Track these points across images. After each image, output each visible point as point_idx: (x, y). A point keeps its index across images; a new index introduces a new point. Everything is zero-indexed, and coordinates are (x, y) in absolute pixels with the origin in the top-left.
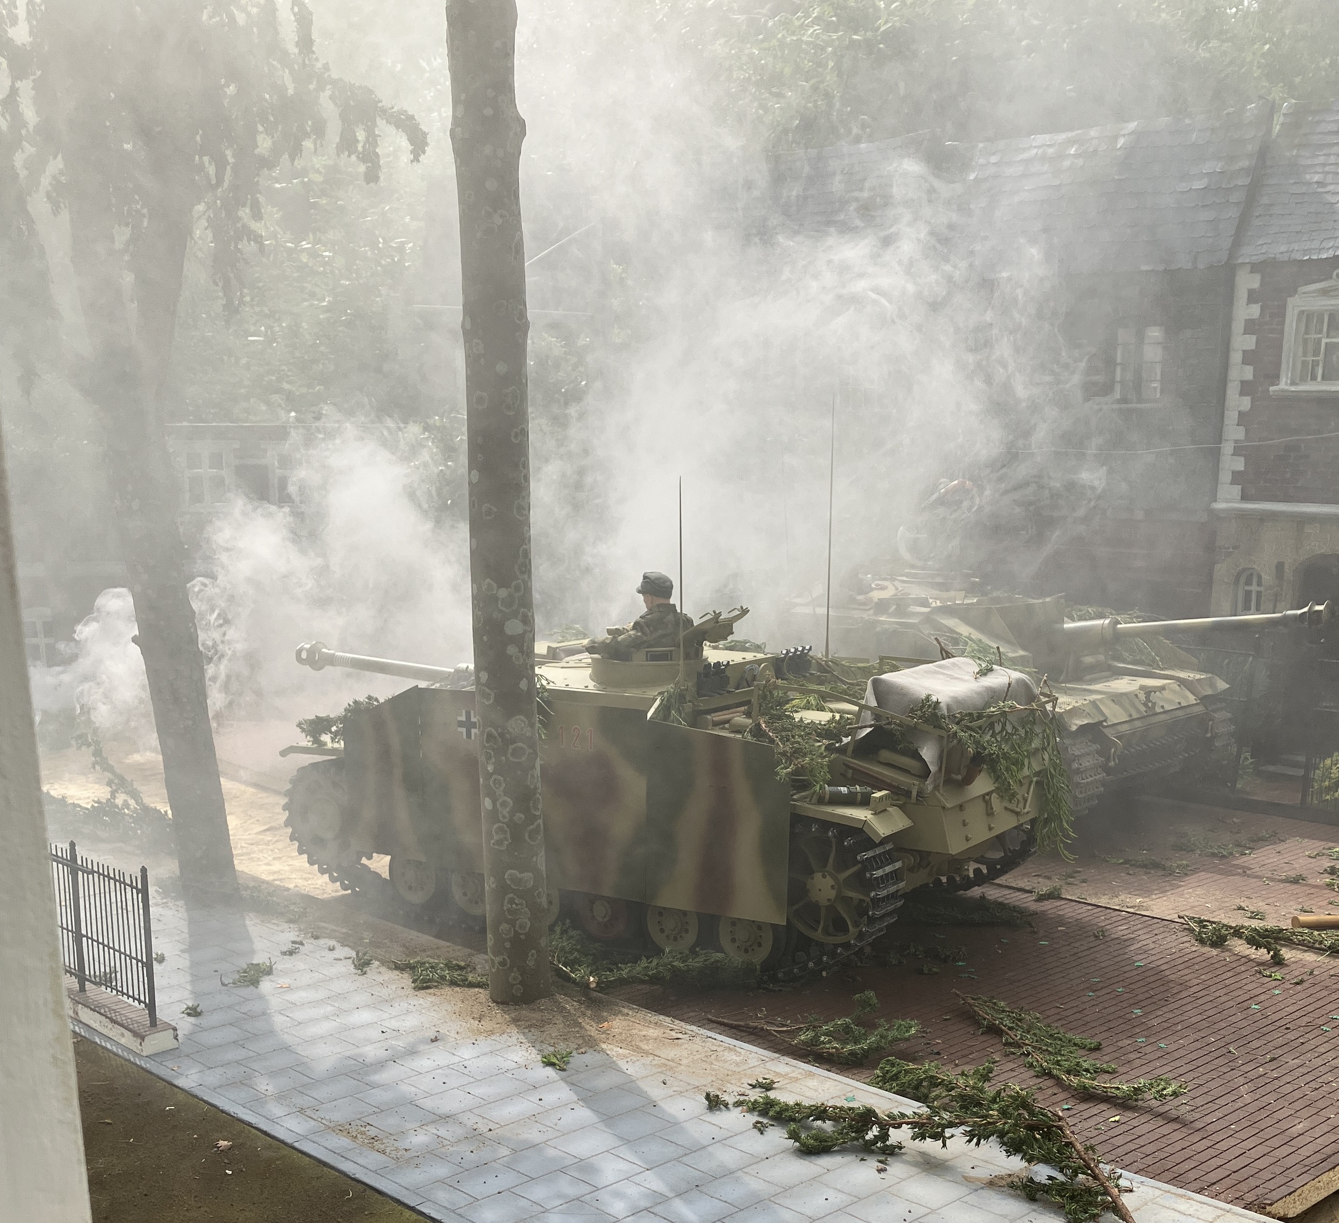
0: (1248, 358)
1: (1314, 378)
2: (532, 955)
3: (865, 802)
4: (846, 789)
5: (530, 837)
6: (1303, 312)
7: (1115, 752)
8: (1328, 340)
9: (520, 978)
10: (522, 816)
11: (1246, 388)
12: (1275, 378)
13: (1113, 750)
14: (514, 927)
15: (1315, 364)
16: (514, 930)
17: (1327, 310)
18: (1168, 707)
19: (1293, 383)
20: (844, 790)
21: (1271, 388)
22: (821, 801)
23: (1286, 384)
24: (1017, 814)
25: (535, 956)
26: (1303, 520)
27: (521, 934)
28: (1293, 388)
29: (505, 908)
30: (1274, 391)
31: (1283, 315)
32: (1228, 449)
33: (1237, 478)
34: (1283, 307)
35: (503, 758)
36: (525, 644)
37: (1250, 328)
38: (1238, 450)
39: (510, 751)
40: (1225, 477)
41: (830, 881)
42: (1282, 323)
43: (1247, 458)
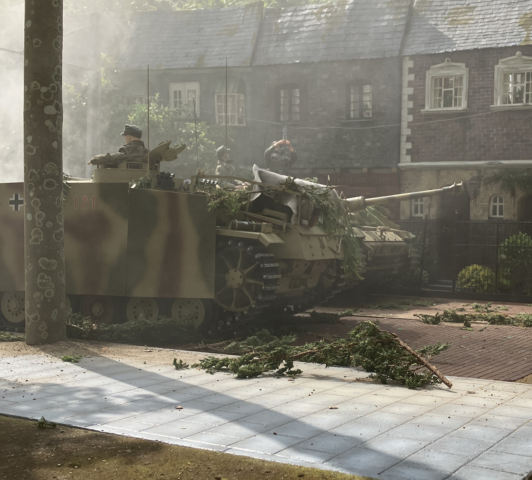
0: (411, 98)
1: (440, 106)
2: (55, 313)
5: (56, 238)
6: (433, 77)
8: (445, 90)
9: (46, 328)
10: (52, 224)
11: (411, 111)
12: (423, 106)
13: (369, 252)
14: (43, 293)
15: (440, 100)
16: (44, 296)
17: (444, 76)
18: (391, 240)
19: (431, 108)
20: (246, 223)
21: (422, 110)
22: (233, 228)
23: (428, 108)
24: (335, 252)
25: (57, 313)
27: (48, 298)
28: (431, 110)
29: (38, 282)
30: (422, 111)
31: (425, 78)
32: (404, 139)
33: (409, 152)
34: (425, 75)
35: (40, 187)
36: (57, 121)
37: (410, 84)
38: (408, 139)
39: (45, 183)
40: (403, 152)
41: (239, 273)
42: (425, 82)
43: (413, 143)
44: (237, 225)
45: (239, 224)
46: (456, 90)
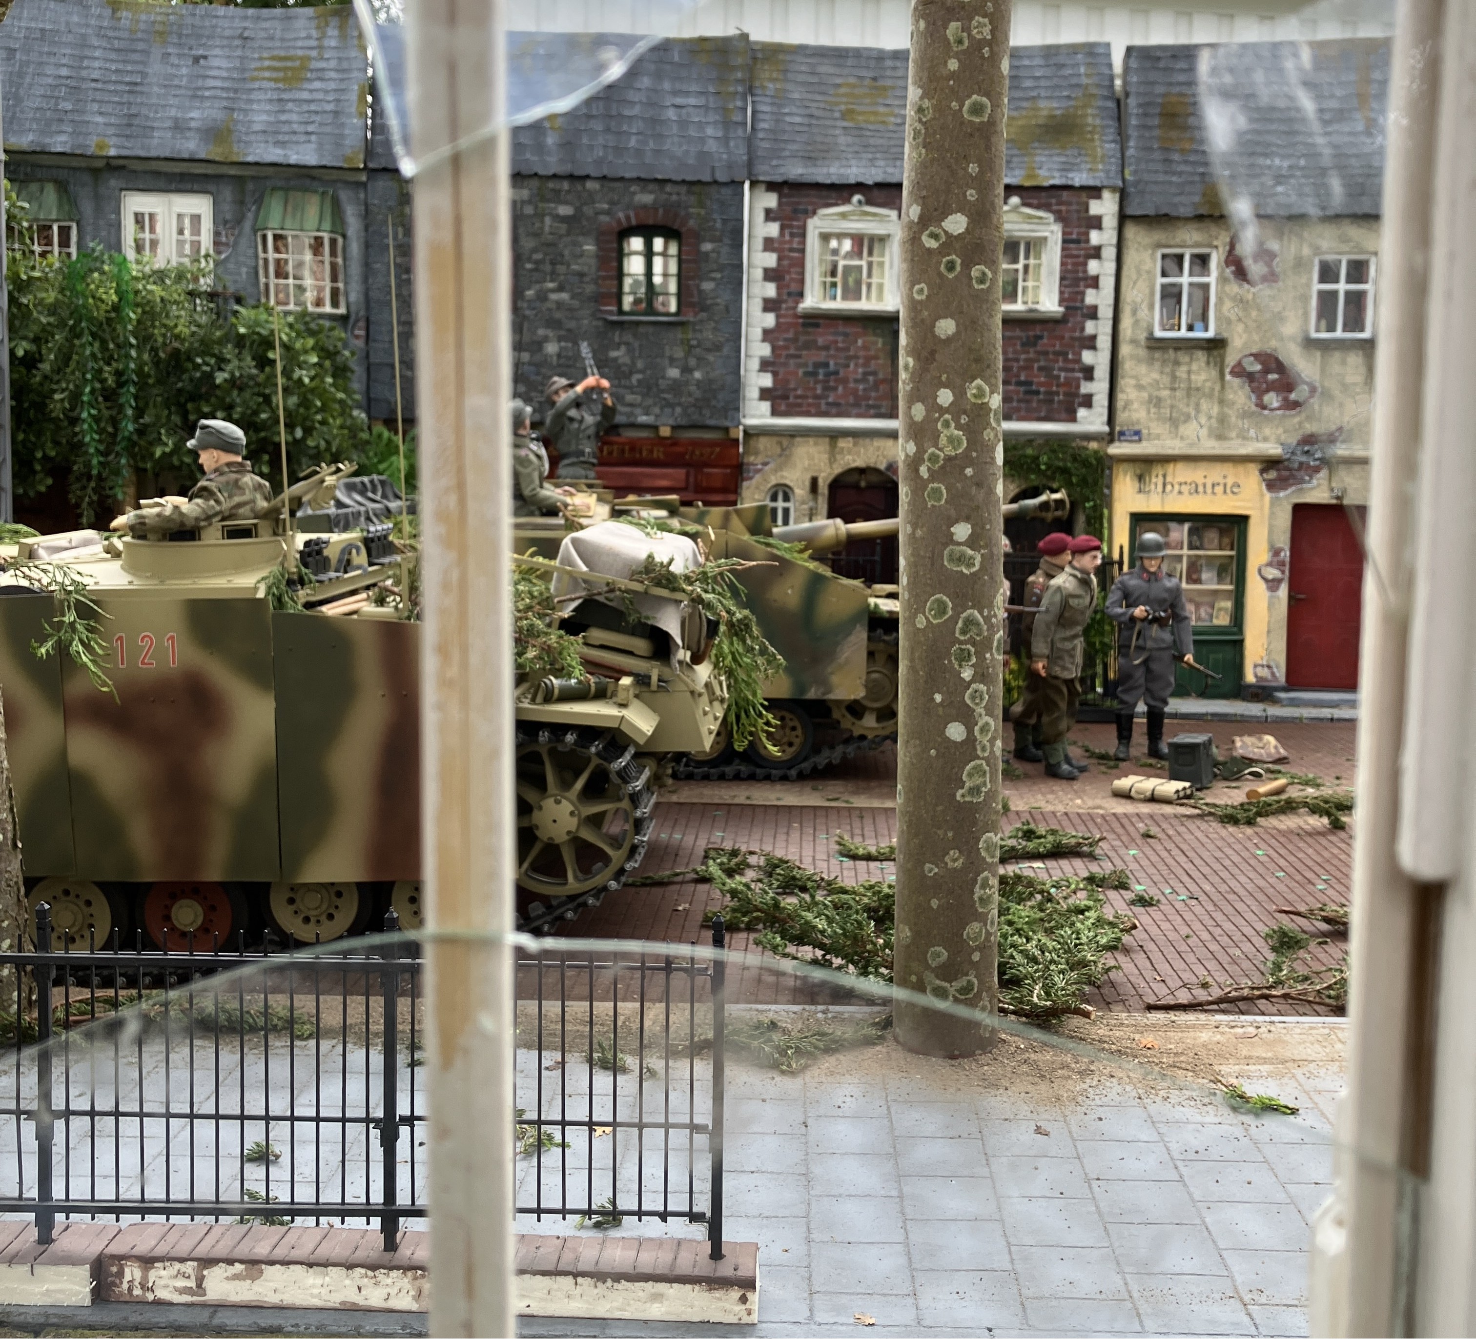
0: (770, 275)
1: (834, 298)
6: (822, 233)
8: (845, 262)
11: (769, 305)
12: (801, 295)
15: (834, 285)
19: (818, 302)
20: (574, 681)
21: (798, 306)
22: (549, 698)
23: (812, 302)
26: (834, 435)
28: (818, 306)
30: (800, 308)
31: (803, 235)
32: (750, 364)
33: (766, 394)
34: (804, 228)
37: (769, 245)
38: (765, 365)
40: (751, 394)
41: (567, 807)
42: (803, 242)
43: (775, 374)
44: (556, 692)
45: (562, 689)
46: (870, 262)
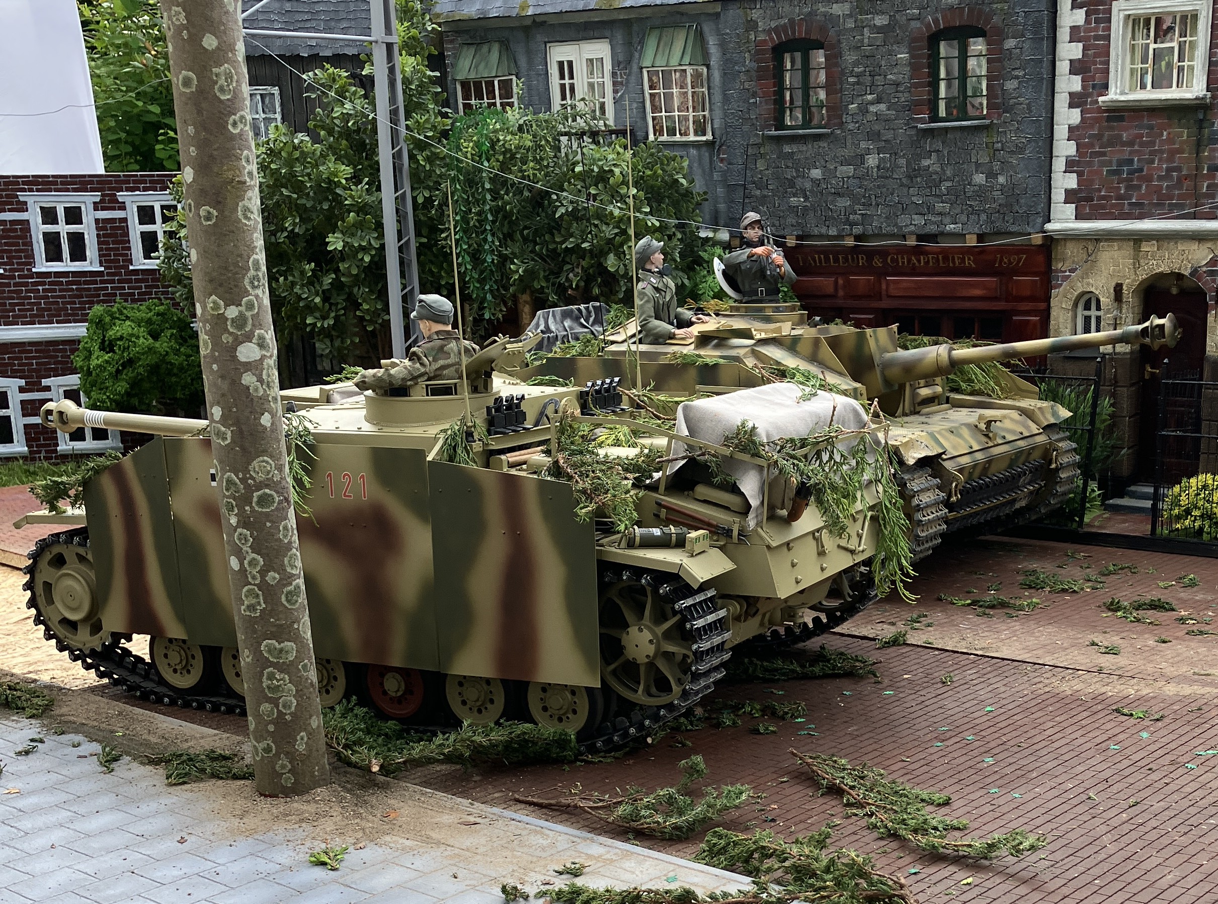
0: (1076, 68)
1: (1143, 87)
3: (680, 543)
4: (658, 530)
5: (288, 601)
6: (1129, 15)
7: (956, 486)
8: (1156, 46)
9: (290, 766)
10: (277, 576)
11: (1075, 100)
12: (1104, 88)
13: (954, 484)
14: (277, 707)
15: (1144, 73)
17: (1154, 14)
18: (1010, 437)
19: (1122, 93)
20: (657, 532)
21: (1101, 99)
22: (631, 545)
23: (1116, 94)
24: (852, 552)
25: (306, 739)
26: (1138, 238)
27: (286, 714)
28: (1123, 98)
29: (264, 685)
30: (1102, 102)
31: (1108, 21)
32: (1059, 165)
33: (1071, 196)
35: (247, 508)
36: (265, 372)
37: (1075, 34)
38: (1071, 165)
39: (255, 499)
40: (1058, 195)
41: (647, 635)
42: (1108, 29)
43: (1080, 174)
44: (638, 539)
45: (642, 537)
46: (1181, 46)
